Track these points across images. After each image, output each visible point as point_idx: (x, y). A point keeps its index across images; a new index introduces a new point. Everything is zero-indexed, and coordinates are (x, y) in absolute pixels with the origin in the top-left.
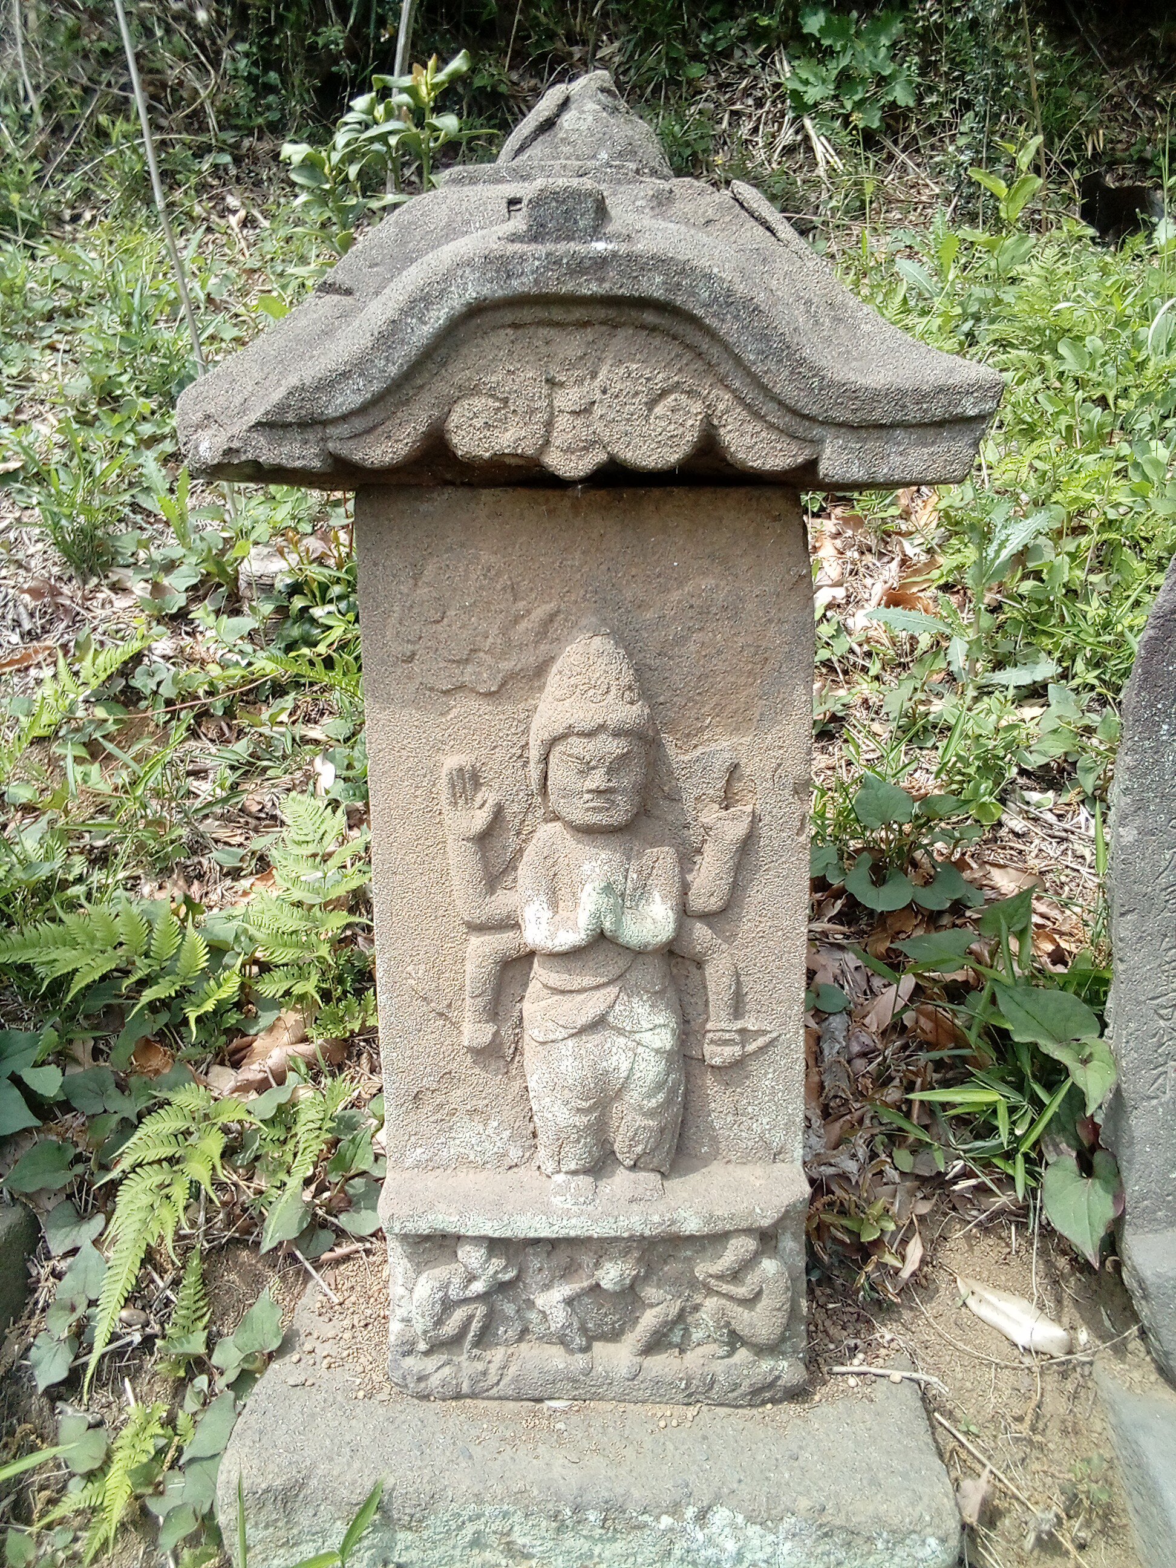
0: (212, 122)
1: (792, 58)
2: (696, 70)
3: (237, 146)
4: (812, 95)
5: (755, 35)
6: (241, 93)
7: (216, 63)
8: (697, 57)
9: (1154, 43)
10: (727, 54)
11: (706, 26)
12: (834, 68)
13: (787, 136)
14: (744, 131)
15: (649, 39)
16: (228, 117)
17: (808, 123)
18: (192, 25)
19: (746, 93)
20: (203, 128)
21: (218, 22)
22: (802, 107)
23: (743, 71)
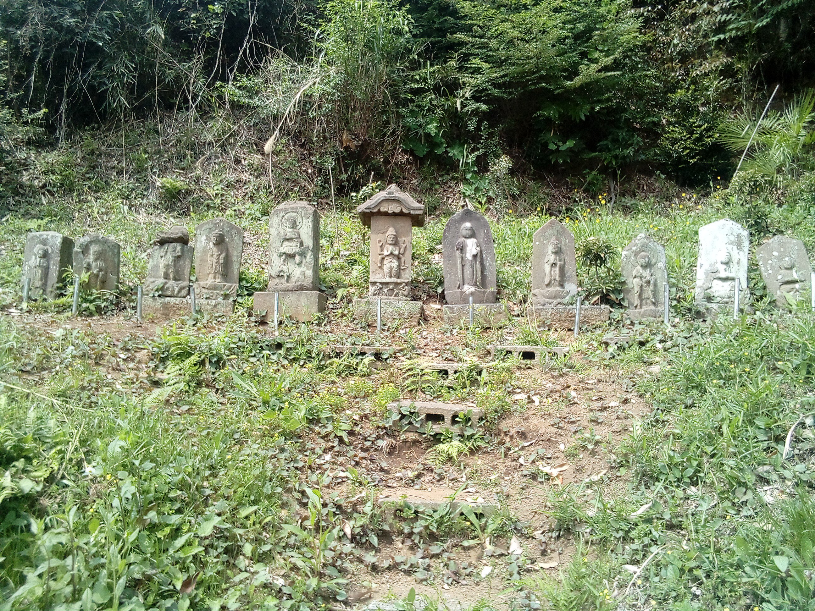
0: (312, 195)
1: (464, 184)
2: (437, 187)
3: (317, 201)
4: (467, 193)
5: (453, 178)
6: (319, 189)
7: (313, 181)
8: (438, 183)
9: (567, 182)
10: (446, 183)
11: (440, 176)
12: (474, 186)
13: (462, 203)
14: (450, 202)
15: (425, 179)
16: (315, 194)
17: (467, 200)
18: (307, 173)
19: (451, 192)
20: (309, 196)
21: (314, 173)
22: (465, 196)
23: (450, 187)
